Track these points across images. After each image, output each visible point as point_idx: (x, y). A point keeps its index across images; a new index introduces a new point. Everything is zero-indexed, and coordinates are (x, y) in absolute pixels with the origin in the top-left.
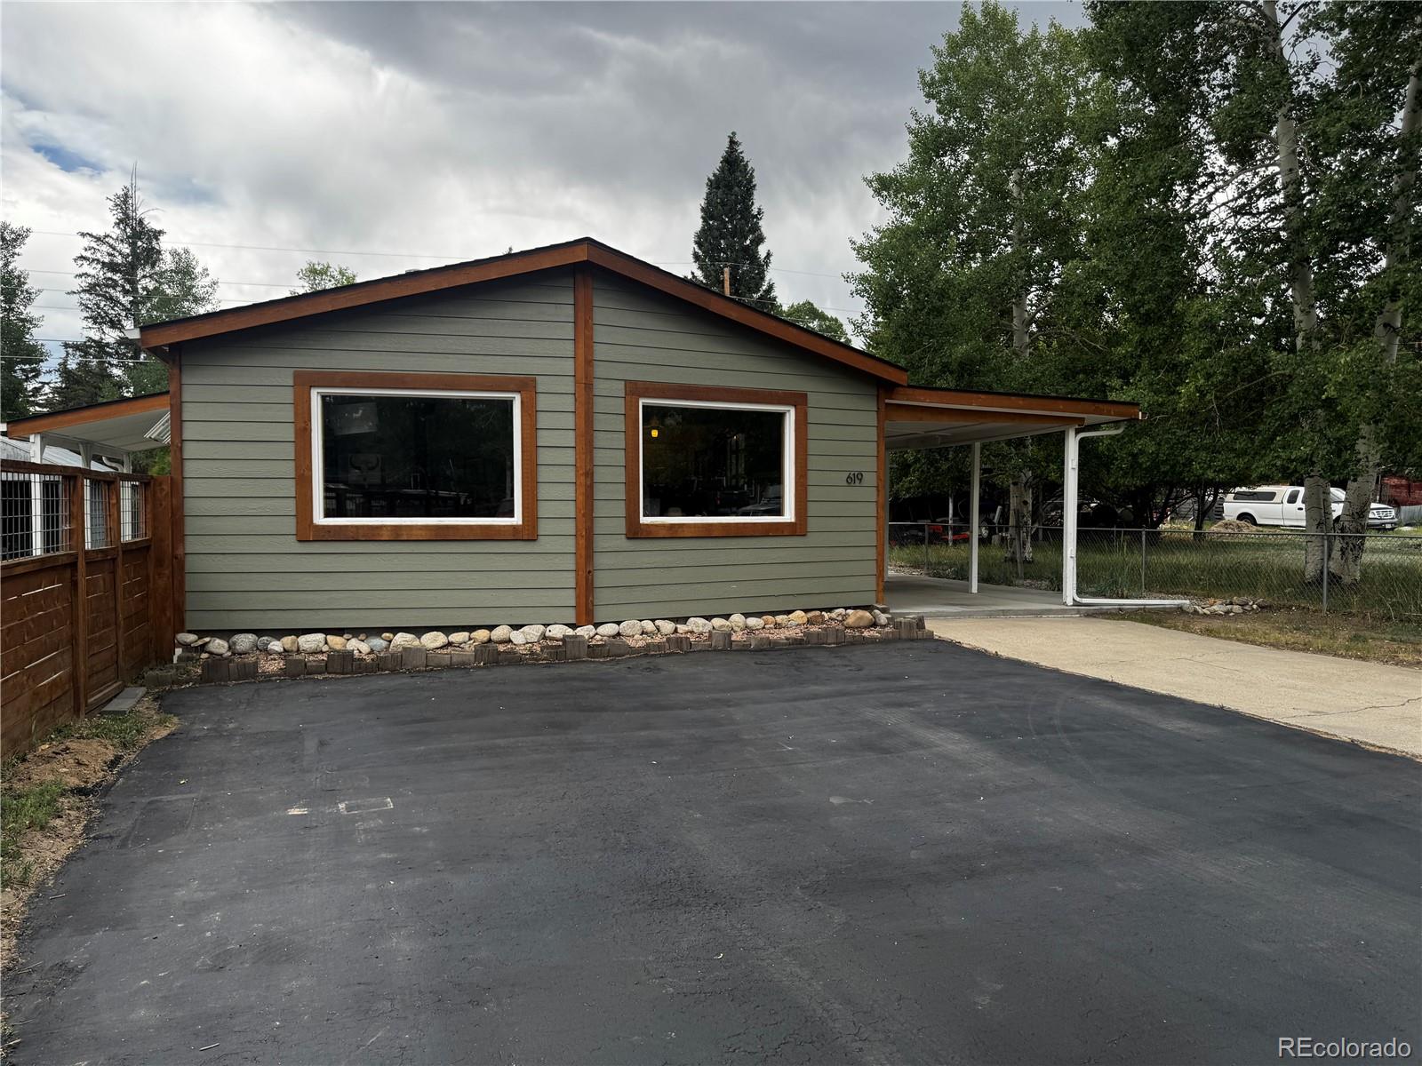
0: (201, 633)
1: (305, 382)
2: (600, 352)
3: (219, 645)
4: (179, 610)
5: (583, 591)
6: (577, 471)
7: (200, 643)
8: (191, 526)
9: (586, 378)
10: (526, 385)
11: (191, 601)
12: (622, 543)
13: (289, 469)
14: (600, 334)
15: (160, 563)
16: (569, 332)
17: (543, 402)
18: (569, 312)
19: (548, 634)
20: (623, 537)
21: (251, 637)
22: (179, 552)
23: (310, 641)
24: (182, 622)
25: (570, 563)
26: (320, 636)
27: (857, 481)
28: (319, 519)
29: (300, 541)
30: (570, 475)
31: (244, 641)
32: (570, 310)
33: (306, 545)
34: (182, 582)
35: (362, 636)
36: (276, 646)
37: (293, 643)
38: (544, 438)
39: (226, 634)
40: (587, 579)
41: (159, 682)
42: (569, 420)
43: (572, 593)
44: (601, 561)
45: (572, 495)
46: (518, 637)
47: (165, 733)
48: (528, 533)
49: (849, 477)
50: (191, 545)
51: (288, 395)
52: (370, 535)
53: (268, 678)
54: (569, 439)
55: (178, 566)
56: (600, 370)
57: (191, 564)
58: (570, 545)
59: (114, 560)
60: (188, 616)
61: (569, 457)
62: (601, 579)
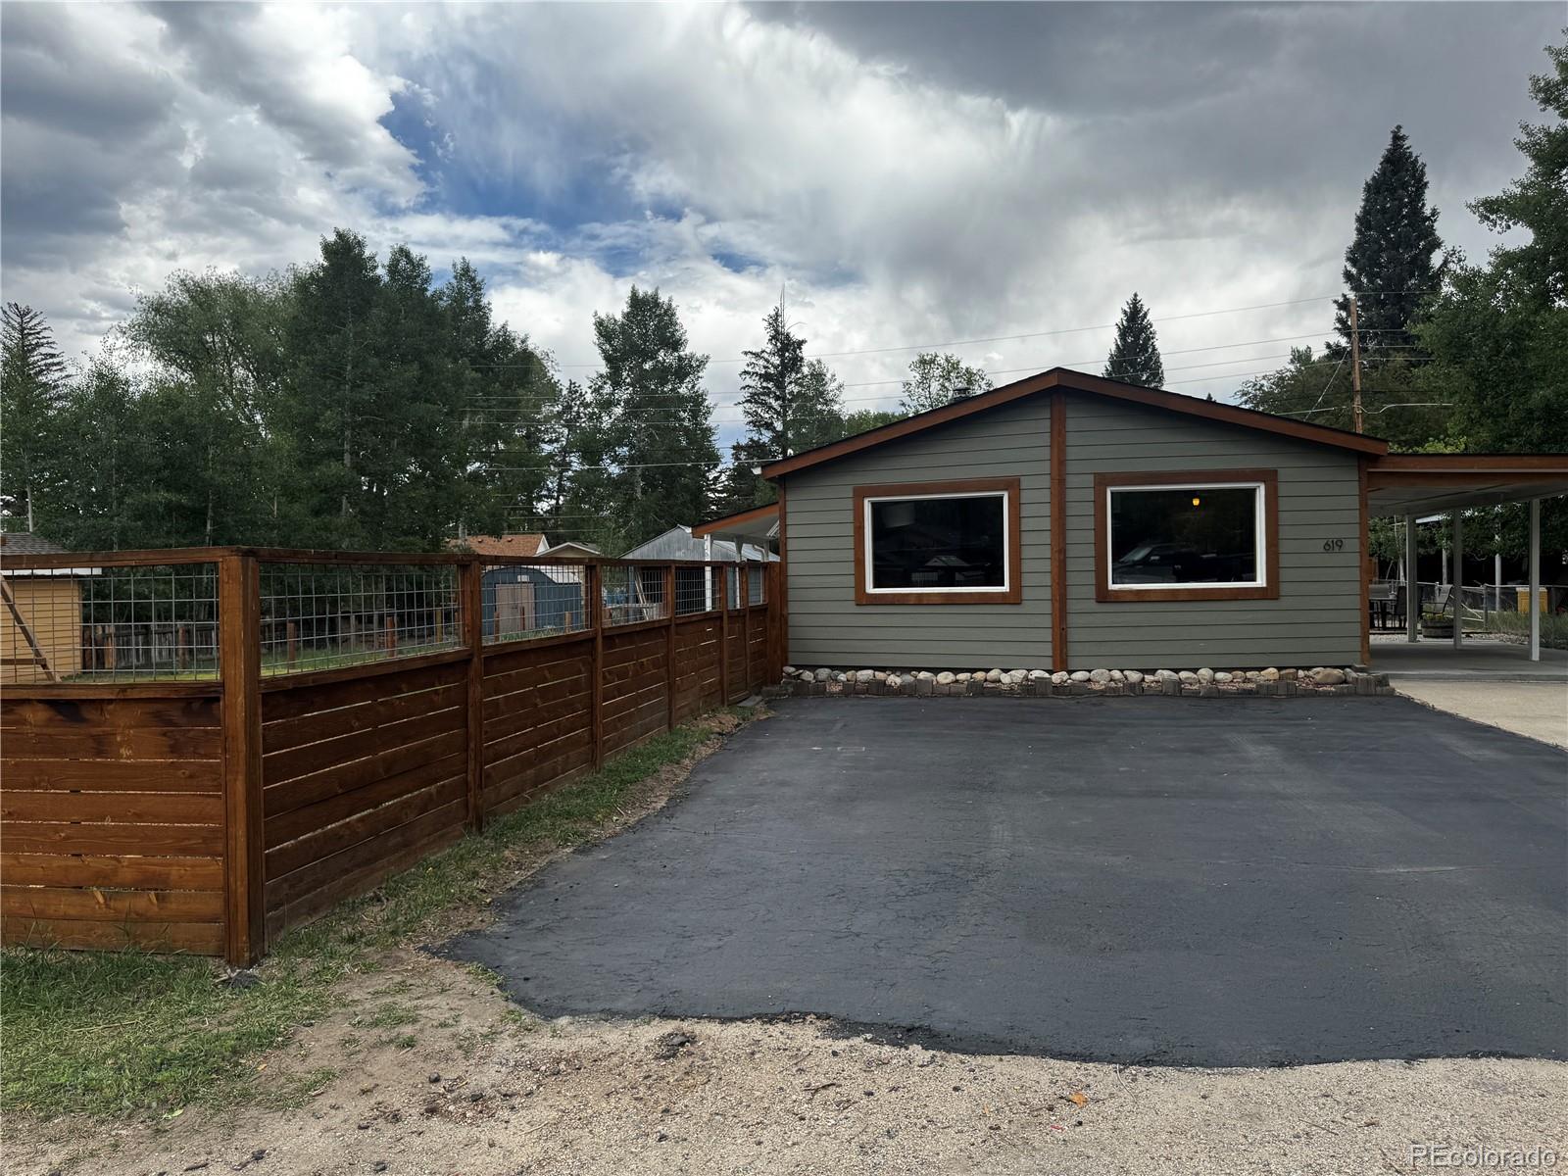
0: (798, 667)
1: (860, 494)
2: (1072, 453)
3: (808, 675)
4: (785, 651)
5: (1058, 643)
6: (1052, 549)
7: (797, 673)
8: (792, 595)
9: (1059, 475)
10: (1013, 485)
11: (792, 645)
12: (1093, 605)
13: (850, 555)
14: (1071, 439)
15: (773, 620)
16: (1046, 439)
17: (1025, 496)
18: (1045, 425)
19: (1030, 677)
20: (1094, 601)
21: (827, 671)
22: (784, 613)
23: (865, 675)
24: (787, 659)
25: (1047, 621)
26: (870, 672)
27: (1336, 549)
28: (870, 589)
29: (857, 605)
30: (1047, 552)
31: (823, 673)
32: (1048, 423)
33: (862, 607)
34: (786, 634)
35: (898, 674)
36: (842, 677)
37: (853, 675)
38: (1026, 524)
39: (813, 668)
40: (1061, 634)
41: (769, 694)
42: (1046, 510)
43: (1050, 646)
44: (1073, 620)
45: (1049, 569)
46: (1006, 678)
47: (765, 717)
48: (1014, 598)
49: (1327, 544)
50: (793, 608)
51: (850, 504)
52: (901, 600)
53: (832, 695)
54: (1046, 524)
55: (783, 620)
56: (1071, 467)
57: (793, 620)
58: (1047, 607)
59: (744, 616)
60: (790, 655)
61: (1046, 538)
62: (1073, 635)
